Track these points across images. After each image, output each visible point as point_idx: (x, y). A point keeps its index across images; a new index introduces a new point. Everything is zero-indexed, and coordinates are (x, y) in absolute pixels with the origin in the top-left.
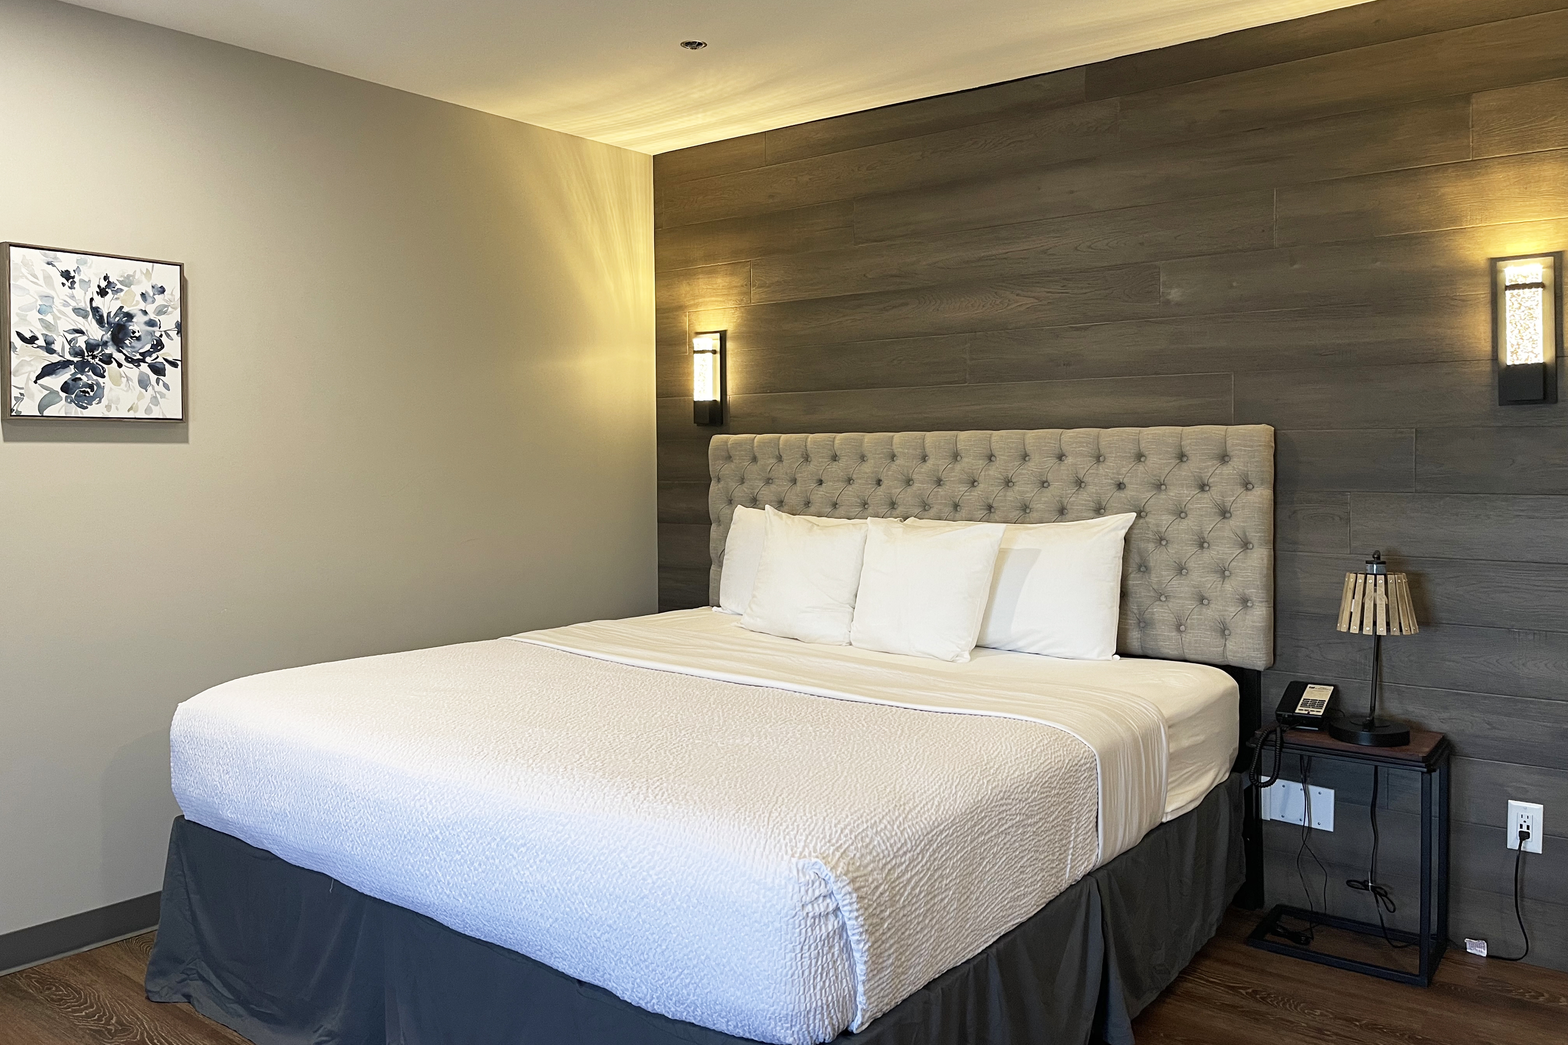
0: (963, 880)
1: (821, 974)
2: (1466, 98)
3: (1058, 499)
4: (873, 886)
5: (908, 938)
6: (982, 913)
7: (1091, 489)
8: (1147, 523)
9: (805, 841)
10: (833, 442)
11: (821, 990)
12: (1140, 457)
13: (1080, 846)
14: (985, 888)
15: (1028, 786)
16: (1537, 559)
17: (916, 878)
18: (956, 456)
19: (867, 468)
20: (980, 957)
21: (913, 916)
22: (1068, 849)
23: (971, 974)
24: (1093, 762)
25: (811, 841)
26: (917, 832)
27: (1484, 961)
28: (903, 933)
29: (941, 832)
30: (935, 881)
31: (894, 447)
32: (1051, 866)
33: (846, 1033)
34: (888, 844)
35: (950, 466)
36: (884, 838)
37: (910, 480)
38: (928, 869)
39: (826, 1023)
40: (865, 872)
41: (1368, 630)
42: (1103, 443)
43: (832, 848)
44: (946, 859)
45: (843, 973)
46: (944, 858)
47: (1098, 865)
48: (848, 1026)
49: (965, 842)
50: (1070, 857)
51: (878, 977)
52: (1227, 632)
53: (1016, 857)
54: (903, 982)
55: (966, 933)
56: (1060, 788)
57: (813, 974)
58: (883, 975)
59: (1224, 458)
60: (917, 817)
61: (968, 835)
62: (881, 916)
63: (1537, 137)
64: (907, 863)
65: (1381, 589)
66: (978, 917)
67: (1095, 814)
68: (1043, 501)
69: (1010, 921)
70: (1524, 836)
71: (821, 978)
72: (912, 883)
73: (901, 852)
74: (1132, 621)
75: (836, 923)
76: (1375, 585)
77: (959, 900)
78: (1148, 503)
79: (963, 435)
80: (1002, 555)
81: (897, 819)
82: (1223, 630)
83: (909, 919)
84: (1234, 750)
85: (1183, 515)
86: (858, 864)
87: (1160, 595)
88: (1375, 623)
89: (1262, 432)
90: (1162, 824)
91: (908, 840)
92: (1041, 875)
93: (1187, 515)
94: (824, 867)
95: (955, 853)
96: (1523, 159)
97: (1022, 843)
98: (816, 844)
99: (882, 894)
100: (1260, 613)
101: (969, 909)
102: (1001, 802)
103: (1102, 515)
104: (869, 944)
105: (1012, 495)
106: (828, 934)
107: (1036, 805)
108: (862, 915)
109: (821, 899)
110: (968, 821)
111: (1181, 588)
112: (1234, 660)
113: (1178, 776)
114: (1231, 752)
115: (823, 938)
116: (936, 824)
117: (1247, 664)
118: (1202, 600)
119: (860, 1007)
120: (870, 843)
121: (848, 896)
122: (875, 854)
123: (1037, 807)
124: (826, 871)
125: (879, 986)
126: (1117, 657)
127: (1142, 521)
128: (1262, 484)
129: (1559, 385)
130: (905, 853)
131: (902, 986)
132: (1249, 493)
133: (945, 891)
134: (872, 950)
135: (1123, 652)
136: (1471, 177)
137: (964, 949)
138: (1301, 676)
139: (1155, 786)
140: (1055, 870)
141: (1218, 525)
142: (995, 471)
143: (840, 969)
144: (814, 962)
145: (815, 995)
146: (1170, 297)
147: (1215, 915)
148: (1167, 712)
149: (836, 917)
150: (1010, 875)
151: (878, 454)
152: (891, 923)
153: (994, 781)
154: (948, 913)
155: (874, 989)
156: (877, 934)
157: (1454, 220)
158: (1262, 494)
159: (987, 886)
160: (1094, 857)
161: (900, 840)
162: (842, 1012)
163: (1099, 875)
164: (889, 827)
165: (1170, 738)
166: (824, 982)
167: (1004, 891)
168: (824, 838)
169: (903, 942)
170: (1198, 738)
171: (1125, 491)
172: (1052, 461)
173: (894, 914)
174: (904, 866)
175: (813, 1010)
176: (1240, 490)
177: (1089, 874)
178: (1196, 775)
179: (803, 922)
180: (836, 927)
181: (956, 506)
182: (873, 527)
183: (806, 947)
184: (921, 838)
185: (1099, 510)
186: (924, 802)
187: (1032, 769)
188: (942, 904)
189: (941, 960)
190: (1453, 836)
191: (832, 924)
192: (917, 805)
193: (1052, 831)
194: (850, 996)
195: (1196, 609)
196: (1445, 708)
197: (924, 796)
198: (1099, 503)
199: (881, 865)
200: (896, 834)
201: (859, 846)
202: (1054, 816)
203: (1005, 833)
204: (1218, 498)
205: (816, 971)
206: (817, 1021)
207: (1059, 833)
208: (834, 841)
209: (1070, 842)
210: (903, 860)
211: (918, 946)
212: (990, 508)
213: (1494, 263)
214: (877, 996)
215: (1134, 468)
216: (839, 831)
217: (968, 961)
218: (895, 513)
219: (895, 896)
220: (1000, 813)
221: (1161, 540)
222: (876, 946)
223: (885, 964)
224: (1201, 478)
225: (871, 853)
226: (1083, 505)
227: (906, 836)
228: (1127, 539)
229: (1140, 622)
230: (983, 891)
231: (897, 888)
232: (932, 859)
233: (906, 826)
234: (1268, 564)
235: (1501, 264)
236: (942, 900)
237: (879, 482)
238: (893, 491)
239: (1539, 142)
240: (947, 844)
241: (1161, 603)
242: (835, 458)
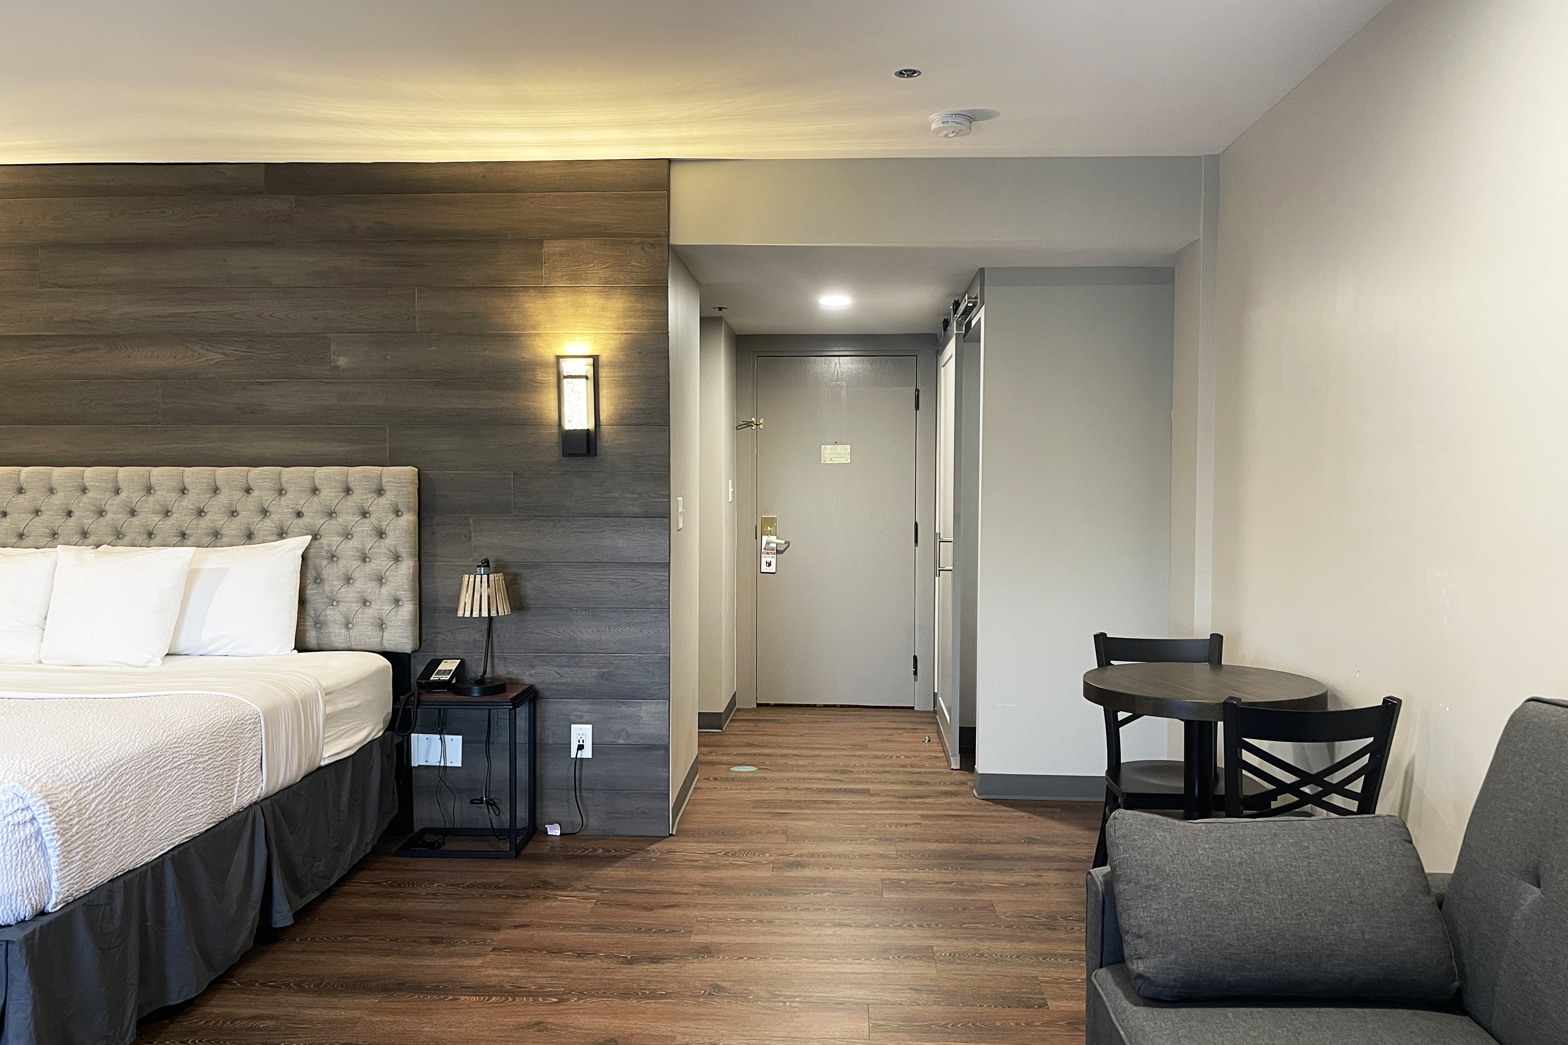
0: (141, 801)
1: (21, 867)
2: (540, 242)
3: (246, 526)
4: (63, 801)
5: (93, 841)
6: (158, 827)
7: (275, 517)
8: (321, 543)
9: (5, 774)
10: (19, 475)
11: (21, 878)
12: (315, 490)
13: (246, 780)
14: (160, 808)
15: (199, 734)
16: (587, 560)
17: (100, 798)
18: (149, 490)
19: (57, 500)
20: (157, 861)
21: (98, 825)
22: (235, 783)
23: (149, 873)
24: (257, 718)
25: (9, 774)
26: (101, 765)
27: (559, 838)
28: (89, 838)
29: (122, 766)
30: (117, 801)
31: (86, 480)
32: (220, 794)
33: (43, 913)
34: (76, 774)
35: (143, 498)
36: (73, 770)
37: (102, 511)
38: (111, 792)
39: (26, 902)
40: (56, 791)
41: (476, 614)
42: (284, 479)
43: (28, 778)
44: (126, 786)
45: (39, 866)
46: (124, 784)
47: (262, 797)
48: (45, 907)
49: (143, 773)
50: (237, 788)
51: (68, 869)
52: (384, 626)
53: (188, 786)
54: (90, 875)
55: (145, 841)
56: (227, 737)
57: (14, 867)
58: (73, 867)
59: (380, 492)
60: (101, 756)
61: (145, 769)
62: (70, 823)
63: (583, 276)
64: (92, 787)
65: (485, 584)
66: (154, 830)
67: (259, 757)
68: (232, 528)
69: (184, 834)
70: (581, 747)
71: (21, 870)
72: (97, 801)
73: (87, 779)
74: (310, 623)
75: (32, 829)
76: (481, 582)
77: (137, 816)
78: (322, 527)
79: (156, 471)
80: (192, 575)
81: (83, 757)
82: (381, 625)
83: (94, 827)
84: (387, 714)
85: (350, 537)
86: (50, 787)
87: (332, 601)
88: (480, 610)
89: (410, 471)
90: (320, 768)
91: (93, 771)
92: (210, 801)
93: (352, 537)
94: (21, 788)
95: (134, 781)
96: (574, 290)
97: (193, 776)
98: (14, 775)
99: (70, 807)
100: (408, 609)
101: (147, 823)
102: (175, 745)
103: (284, 538)
104: (61, 842)
105: (205, 523)
106: (26, 837)
107: (206, 748)
108: (54, 820)
109: (20, 811)
110: (146, 758)
111: (348, 594)
112: (389, 647)
113: (335, 732)
114: (385, 714)
115: (22, 840)
116: (117, 760)
117: (399, 650)
118: (365, 602)
119: (54, 891)
120: (60, 773)
121: (42, 807)
122: (64, 780)
123: (207, 750)
124: (22, 791)
125: (69, 875)
126: (296, 651)
127: (317, 542)
128: (408, 512)
129: (598, 444)
130: (90, 780)
131: (90, 878)
132: (399, 518)
133: (126, 808)
134: (63, 847)
135: (301, 647)
136: (544, 298)
137: (143, 854)
138: (439, 655)
139: (313, 739)
140: (224, 798)
141: (376, 544)
142: (188, 502)
143: (36, 863)
144: (14, 858)
145: (16, 882)
146: (338, 363)
147: (370, 837)
148: (324, 684)
149: (33, 824)
150: (183, 799)
151: (69, 487)
152: (78, 829)
153: (169, 731)
154: (128, 825)
155: (65, 877)
156: (67, 836)
157: (534, 327)
158: (409, 519)
159: (162, 807)
160: (259, 789)
161: (85, 771)
162: (39, 895)
163: (263, 804)
164: (76, 762)
165: (326, 703)
166: (24, 872)
167: (177, 811)
168: (21, 771)
169: (89, 844)
170: (353, 703)
171: (303, 518)
172: (240, 494)
173: (81, 822)
174: (90, 789)
175: (15, 893)
176: (392, 516)
177: (256, 803)
178: (353, 731)
179: (4, 829)
180: (32, 831)
181: (150, 534)
182: (64, 554)
183: (8, 847)
184: (104, 769)
185: (282, 534)
186: (107, 746)
187: (203, 722)
188: (123, 818)
189: (122, 861)
190: (538, 755)
191: (29, 829)
192: (101, 749)
193: (220, 768)
194: (45, 883)
195: (360, 610)
196: (533, 667)
197: (107, 743)
198: (282, 529)
199: (69, 788)
200: (82, 767)
201: (51, 775)
202: (222, 757)
203: (179, 767)
204: (375, 522)
205: (17, 865)
206: (18, 901)
207: (226, 770)
208: (29, 773)
209: (237, 777)
210: (88, 784)
211: (102, 848)
212: (183, 535)
213: (558, 358)
214: (68, 883)
215: (310, 500)
216: (33, 767)
217: (146, 864)
218: (87, 542)
219: (82, 809)
220: (173, 753)
221: (333, 557)
222: (66, 844)
223: (74, 859)
224: (363, 507)
225: (61, 780)
226: (267, 530)
227: (91, 768)
228: (304, 557)
229: (316, 623)
230: (159, 810)
231: (84, 804)
232: (114, 784)
233: (91, 761)
234: (413, 572)
235: (561, 360)
236: (122, 815)
237: (69, 514)
238: (85, 521)
239: (585, 280)
240: (127, 774)
241: (333, 607)
242: (20, 491)
